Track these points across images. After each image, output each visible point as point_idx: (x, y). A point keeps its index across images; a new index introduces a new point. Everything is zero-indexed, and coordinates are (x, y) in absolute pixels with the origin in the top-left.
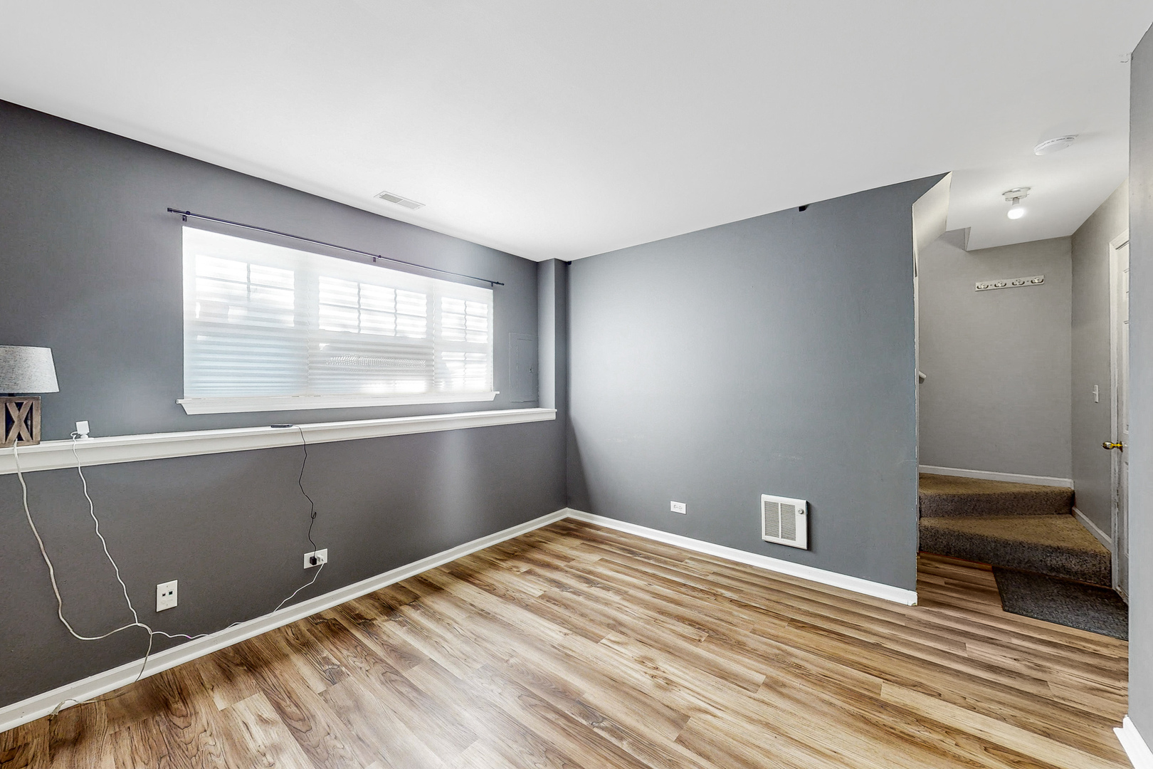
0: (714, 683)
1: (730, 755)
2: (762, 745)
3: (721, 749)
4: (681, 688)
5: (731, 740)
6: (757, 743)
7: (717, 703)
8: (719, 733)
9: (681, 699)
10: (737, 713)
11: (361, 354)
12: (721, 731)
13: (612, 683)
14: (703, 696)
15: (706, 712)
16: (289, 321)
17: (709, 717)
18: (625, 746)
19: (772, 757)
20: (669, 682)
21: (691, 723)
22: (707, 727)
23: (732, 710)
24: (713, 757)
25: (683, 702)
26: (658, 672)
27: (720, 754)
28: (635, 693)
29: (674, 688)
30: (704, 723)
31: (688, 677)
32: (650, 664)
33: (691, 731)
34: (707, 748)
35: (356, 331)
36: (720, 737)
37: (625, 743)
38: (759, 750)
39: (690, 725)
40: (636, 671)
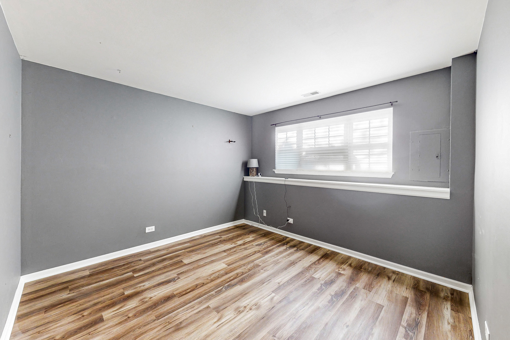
0: (236, 330)
1: (194, 321)
2: (193, 334)
3: (198, 318)
4: (235, 316)
5: (201, 323)
6: (195, 333)
7: (222, 326)
8: (206, 321)
9: (229, 314)
10: (213, 332)
11: (316, 155)
12: (207, 322)
13: (244, 294)
14: (228, 322)
15: (218, 320)
16: (295, 146)
17: (215, 320)
18: (213, 293)
19: (186, 335)
20: (240, 312)
21: (215, 313)
22: (210, 318)
23: (215, 331)
24: (197, 315)
25: (226, 314)
26: (248, 309)
27: (197, 318)
28: (236, 299)
29: (236, 313)
30: (213, 317)
31: (243, 320)
32: (254, 307)
33: (210, 312)
34: (201, 314)
35: (314, 147)
36: (204, 320)
37: (214, 293)
38: (191, 332)
39: (214, 312)
40: (250, 302)
